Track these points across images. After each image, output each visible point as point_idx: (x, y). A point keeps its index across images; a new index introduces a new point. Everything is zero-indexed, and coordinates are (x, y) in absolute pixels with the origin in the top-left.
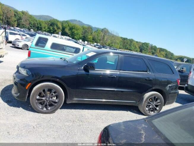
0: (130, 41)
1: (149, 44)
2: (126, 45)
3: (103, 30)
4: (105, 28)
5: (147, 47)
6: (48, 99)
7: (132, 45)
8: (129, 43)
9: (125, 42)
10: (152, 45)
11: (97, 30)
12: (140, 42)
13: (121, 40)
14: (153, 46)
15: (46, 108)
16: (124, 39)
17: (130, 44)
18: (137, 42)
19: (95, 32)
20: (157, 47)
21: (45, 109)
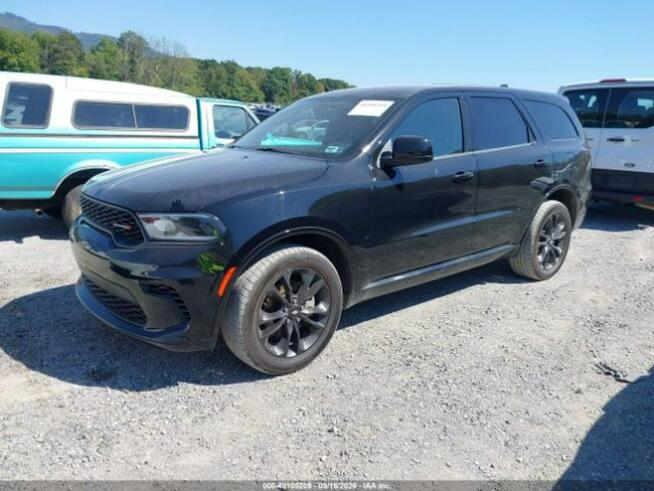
0: (228, 70)
1: (289, 69)
2: (218, 85)
3: (122, 39)
4: (130, 34)
5: (286, 81)
6: (295, 312)
7: (235, 84)
8: (225, 75)
9: (210, 75)
10: (300, 72)
11: (101, 44)
12: (259, 69)
13: (195, 68)
14: (303, 78)
15: (295, 348)
16: (206, 65)
17: (229, 79)
18: (249, 69)
19: (93, 52)
20: (317, 78)
21: (292, 354)
